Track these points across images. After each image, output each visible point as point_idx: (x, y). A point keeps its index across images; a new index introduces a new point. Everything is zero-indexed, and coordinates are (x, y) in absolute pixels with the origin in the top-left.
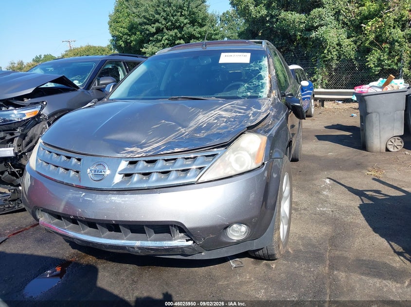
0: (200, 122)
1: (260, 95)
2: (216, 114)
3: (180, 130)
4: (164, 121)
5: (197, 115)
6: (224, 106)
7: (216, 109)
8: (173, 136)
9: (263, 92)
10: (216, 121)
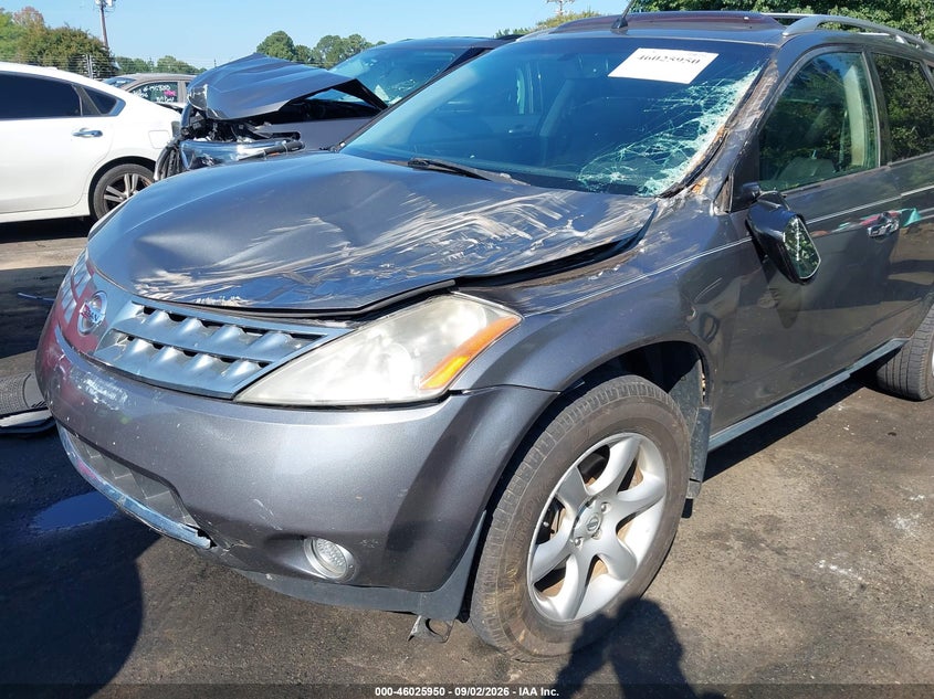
0: (408, 237)
1: (647, 184)
2: (465, 222)
3: (340, 248)
4: (317, 219)
5: (411, 214)
6: (505, 202)
7: (475, 207)
8: (308, 263)
9: (665, 176)
10: (447, 243)
